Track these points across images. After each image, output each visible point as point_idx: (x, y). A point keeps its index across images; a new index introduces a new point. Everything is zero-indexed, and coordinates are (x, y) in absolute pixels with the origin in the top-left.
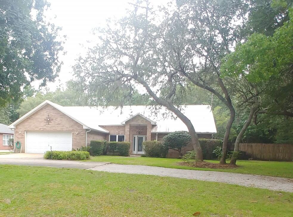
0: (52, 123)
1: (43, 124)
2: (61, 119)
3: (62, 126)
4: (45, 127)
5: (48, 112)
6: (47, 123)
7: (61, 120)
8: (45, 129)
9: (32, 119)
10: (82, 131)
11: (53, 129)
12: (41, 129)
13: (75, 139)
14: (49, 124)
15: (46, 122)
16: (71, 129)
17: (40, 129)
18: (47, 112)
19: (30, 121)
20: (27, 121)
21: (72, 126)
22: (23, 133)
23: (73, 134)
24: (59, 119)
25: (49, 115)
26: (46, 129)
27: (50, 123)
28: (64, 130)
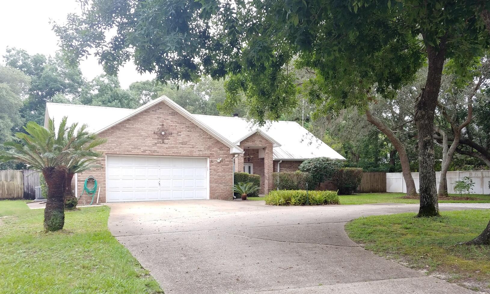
0: (170, 141)
1: (150, 142)
2: (189, 133)
3: (191, 148)
4: (155, 148)
5: (160, 118)
6: (160, 140)
7: (188, 136)
8: (155, 151)
9: (124, 131)
10: (226, 157)
11: (173, 153)
12: (147, 150)
13: (215, 170)
14: (163, 142)
15: (158, 139)
16: (208, 152)
17: (145, 151)
18: (158, 117)
19: (118, 133)
20: (113, 132)
21: (209, 148)
22: (102, 160)
23: (211, 162)
24: (184, 134)
25: (163, 125)
26: (158, 152)
27: (166, 141)
28: (194, 154)
